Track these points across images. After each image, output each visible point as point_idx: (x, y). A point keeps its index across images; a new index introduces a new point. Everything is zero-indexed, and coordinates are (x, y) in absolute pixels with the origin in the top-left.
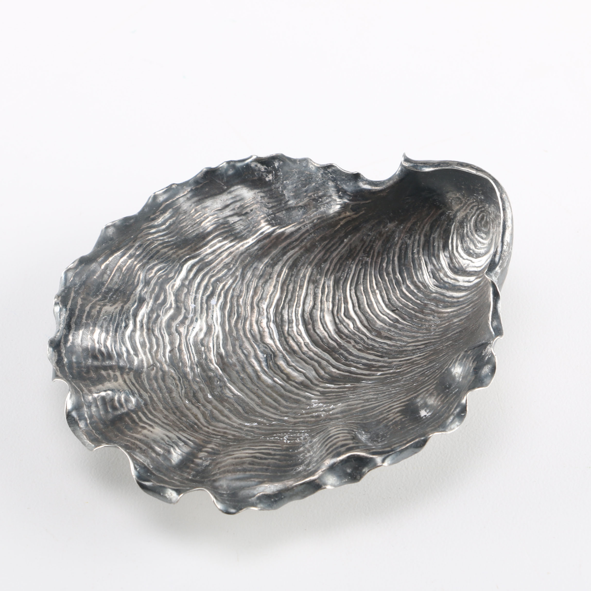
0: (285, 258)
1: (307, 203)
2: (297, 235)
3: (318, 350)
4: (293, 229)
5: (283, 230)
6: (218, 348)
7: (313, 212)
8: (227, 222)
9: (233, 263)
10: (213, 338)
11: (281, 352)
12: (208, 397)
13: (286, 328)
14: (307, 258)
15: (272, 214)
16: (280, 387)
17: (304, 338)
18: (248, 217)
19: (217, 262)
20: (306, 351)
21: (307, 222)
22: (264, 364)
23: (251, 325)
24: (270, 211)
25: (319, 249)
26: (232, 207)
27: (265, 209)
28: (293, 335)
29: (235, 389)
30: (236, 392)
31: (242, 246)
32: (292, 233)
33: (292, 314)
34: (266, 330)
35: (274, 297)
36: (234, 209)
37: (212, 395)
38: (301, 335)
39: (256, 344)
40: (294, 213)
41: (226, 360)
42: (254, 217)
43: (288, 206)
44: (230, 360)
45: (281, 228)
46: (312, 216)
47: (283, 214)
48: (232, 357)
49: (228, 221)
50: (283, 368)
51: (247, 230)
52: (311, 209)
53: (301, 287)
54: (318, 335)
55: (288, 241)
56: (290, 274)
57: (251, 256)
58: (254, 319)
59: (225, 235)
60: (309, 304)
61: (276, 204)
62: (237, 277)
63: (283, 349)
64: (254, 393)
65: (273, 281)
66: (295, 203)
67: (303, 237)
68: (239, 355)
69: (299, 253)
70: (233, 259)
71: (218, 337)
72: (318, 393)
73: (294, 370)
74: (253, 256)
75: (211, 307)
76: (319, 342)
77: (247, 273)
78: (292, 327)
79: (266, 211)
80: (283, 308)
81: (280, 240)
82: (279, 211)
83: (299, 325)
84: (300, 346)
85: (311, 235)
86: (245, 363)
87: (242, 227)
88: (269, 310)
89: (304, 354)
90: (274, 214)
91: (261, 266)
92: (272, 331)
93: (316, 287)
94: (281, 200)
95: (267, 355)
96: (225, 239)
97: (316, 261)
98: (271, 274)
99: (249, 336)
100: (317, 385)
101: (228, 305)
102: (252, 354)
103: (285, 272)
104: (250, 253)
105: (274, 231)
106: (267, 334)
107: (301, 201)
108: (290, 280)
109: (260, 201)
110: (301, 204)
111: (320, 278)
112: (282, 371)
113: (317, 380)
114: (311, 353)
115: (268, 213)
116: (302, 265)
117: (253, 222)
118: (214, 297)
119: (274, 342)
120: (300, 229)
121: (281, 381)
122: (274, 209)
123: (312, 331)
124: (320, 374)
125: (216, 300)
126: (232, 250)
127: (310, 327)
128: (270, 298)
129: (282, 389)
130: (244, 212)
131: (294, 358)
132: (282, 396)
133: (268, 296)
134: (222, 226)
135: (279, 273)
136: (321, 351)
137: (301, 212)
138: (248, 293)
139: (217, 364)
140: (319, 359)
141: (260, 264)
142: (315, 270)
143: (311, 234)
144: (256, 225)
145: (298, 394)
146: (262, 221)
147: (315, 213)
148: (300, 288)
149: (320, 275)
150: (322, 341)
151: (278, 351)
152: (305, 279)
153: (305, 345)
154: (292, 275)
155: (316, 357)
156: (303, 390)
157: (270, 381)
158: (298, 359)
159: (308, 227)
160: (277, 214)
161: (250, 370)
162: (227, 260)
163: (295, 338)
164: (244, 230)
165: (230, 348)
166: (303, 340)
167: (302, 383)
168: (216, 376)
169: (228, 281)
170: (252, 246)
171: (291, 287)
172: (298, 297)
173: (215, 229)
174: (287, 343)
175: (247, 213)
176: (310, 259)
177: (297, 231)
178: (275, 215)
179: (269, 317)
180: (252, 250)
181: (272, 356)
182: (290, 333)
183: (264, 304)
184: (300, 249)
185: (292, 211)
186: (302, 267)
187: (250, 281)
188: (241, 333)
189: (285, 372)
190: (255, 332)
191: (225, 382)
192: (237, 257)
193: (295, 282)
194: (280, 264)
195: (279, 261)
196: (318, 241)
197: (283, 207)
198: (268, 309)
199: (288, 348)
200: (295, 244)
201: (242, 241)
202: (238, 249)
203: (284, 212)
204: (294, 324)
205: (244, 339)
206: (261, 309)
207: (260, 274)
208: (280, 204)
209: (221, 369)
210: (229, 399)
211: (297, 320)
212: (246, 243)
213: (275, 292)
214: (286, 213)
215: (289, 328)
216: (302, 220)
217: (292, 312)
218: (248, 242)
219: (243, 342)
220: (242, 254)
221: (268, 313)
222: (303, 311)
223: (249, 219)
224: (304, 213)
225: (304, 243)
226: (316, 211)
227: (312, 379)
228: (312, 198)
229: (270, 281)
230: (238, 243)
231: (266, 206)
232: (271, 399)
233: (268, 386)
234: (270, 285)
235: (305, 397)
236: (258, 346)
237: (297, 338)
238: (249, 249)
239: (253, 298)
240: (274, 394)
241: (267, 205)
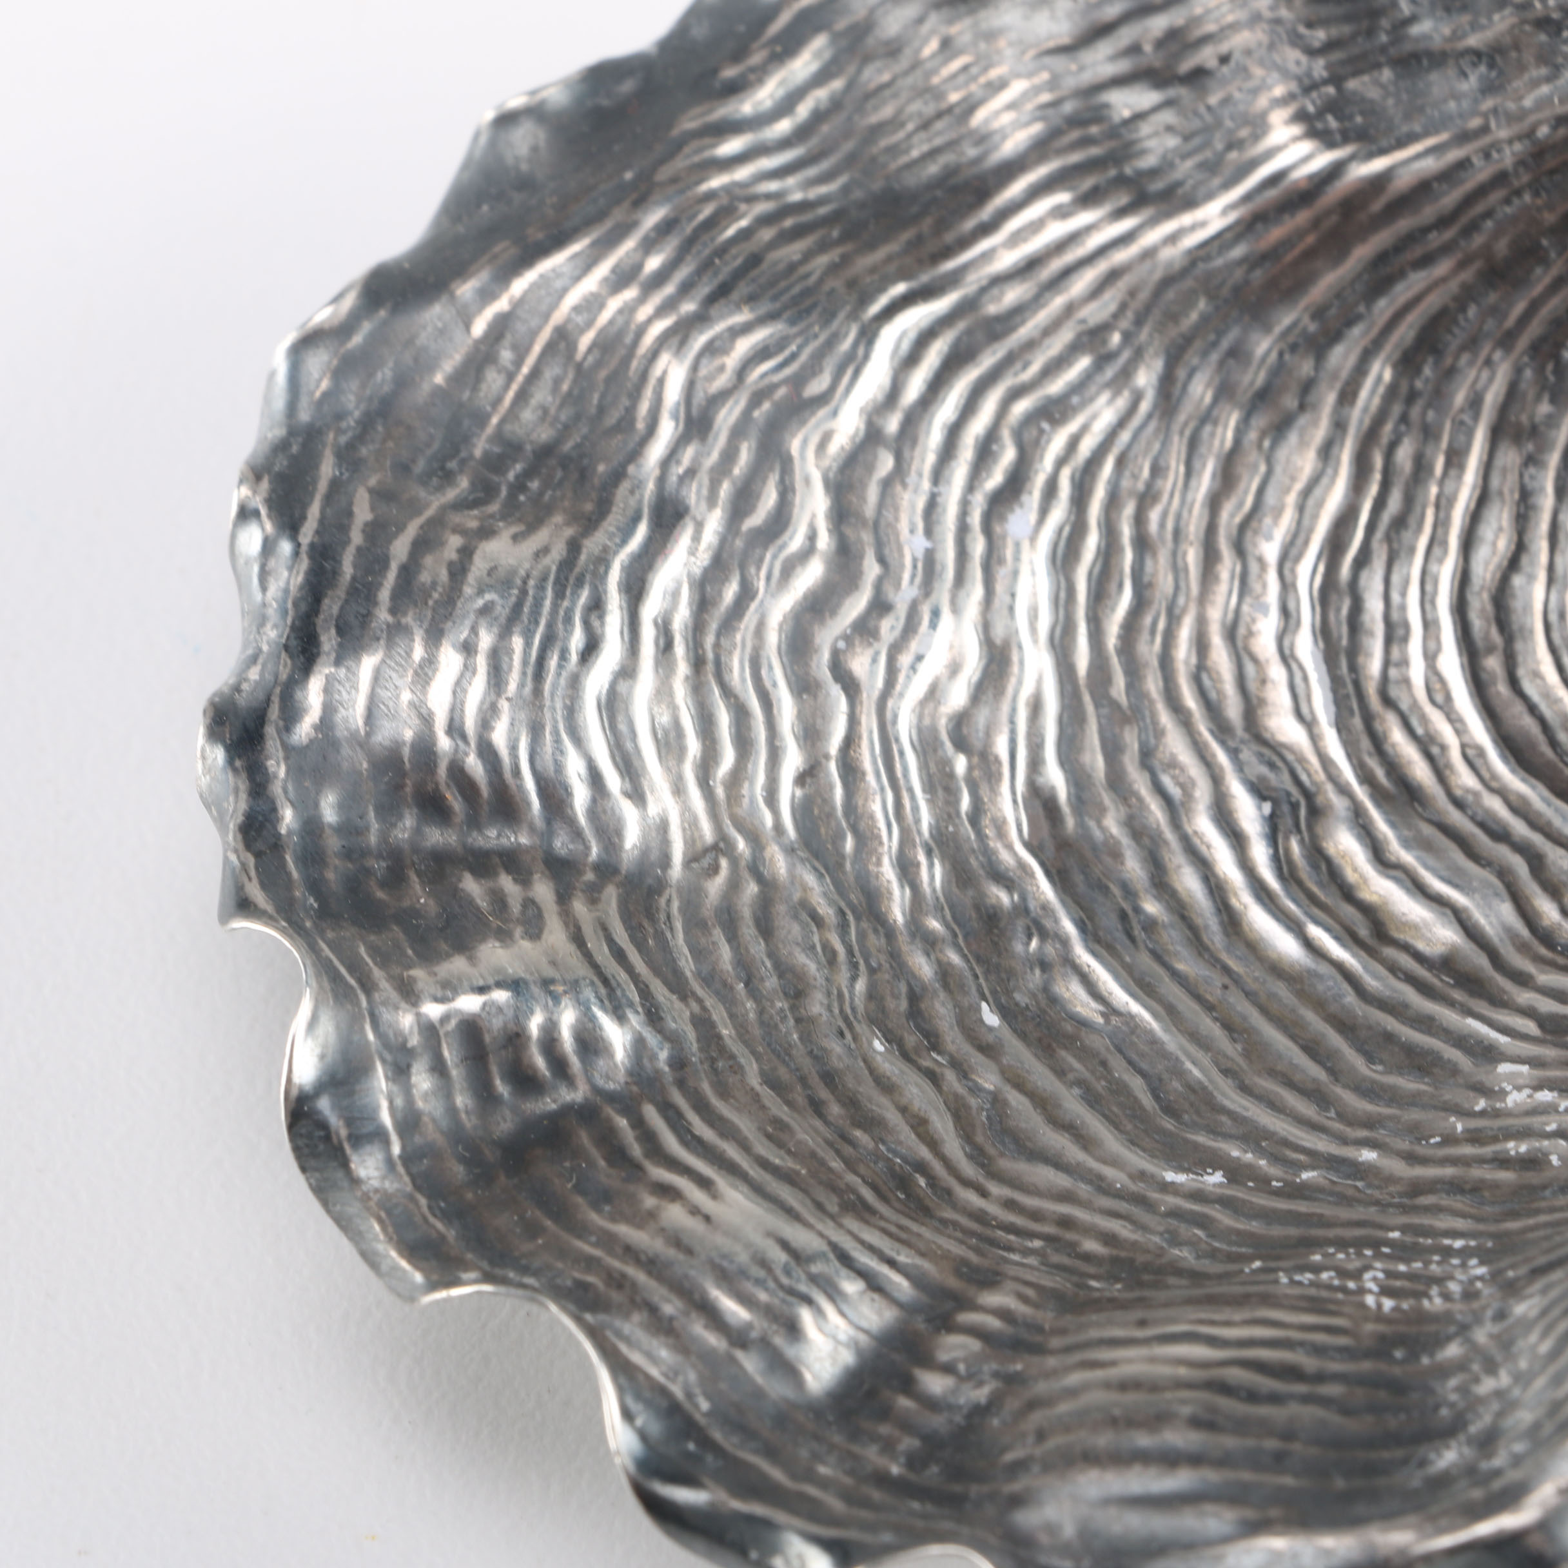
0: (1384, 308)
1: (1507, 40)
2: (1450, 199)
3: (1533, 788)
4: (1430, 165)
5: (1378, 165)
6: (1035, 763)
7: (1535, 83)
8: (1098, 114)
9: (1125, 323)
10: (1014, 710)
11: (1344, 790)
12: (982, 1021)
13: (1374, 666)
14: (1497, 312)
15: (1325, 82)
16: (1339, 978)
17: (1461, 721)
18: (1203, 92)
19: (1042, 317)
20: (1468, 791)
21: (1503, 134)
22: (1260, 853)
23: (1201, 645)
24: (1319, 68)
25: (1554, 271)
26: (1126, 36)
27: (1293, 57)
28: (1404, 706)
29: (1117, 977)
30: (1120, 996)
31: (1172, 239)
32: (1424, 189)
33: (1404, 594)
34: (1277, 672)
35: (1320, 504)
36: (1134, 49)
37: (1004, 1012)
38: (1446, 707)
39: (1223, 743)
40: (1438, 83)
41: (1070, 822)
42: (1237, 95)
43: (1407, 47)
44: (1092, 824)
45: (1370, 156)
46: (1528, 102)
47: (1383, 86)
48: (1103, 810)
49: (1107, 106)
50: (1351, 877)
51: (1198, 158)
52: (1522, 68)
53: (1456, 459)
54: (1532, 709)
55: (1404, 224)
56: (1404, 388)
57: (1211, 296)
58: (1215, 614)
59: (1088, 183)
60: (1494, 544)
61: (1346, 29)
62: (1137, 398)
63: (1358, 776)
64: (1209, 1007)
65: (1315, 423)
66: (1447, 31)
67: (1479, 208)
68: (1140, 800)
69: (1454, 286)
70: (1123, 307)
71: (1036, 707)
72: (1531, 1027)
73: (1408, 891)
74: (1225, 292)
75: (1009, 553)
76: (1533, 746)
77: (1190, 376)
78: (1404, 662)
79: (1298, 63)
80: (1363, 560)
81: (1362, 217)
82: (1362, 64)
83: (1439, 649)
84: (1441, 763)
85: (1516, 201)
86: (1166, 842)
87: (1172, 142)
88: (1293, 571)
89: (1459, 804)
90: (1336, 79)
91: (1263, 346)
92: (1305, 679)
93: (1532, 461)
94: (1375, 14)
95: (1276, 803)
96: (1087, 200)
97: (1535, 329)
98: (1307, 387)
99: (1190, 701)
100: (1522, 980)
101: (1092, 542)
102: (1202, 793)
103: (1379, 379)
104: (1209, 276)
105: (1335, 171)
106: (1279, 696)
107: (1475, 27)
108: (1404, 419)
109: (1267, 14)
110: (1473, 41)
111: (1550, 417)
112: (1348, 893)
113: (1523, 948)
114: (1495, 805)
115: (1309, 74)
116: (1463, 348)
117: (1232, 118)
118: (1025, 498)
119: (1315, 739)
120: (1463, 165)
121: (1344, 945)
122: (1337, 56)
123: (1502, 688)
124: (1538, 915)
125: (1033, 517)
126: (1121, 256)
127: (1493, 664)
128: (1301, 508)
129: (1346, 987)
130: (1186, 66)
131: (1409, 827)
132: (1345, 1026)
133: (1291, 499)
134: (1075, 135)
135: (1348, 383)
136: (1546, 793)
137: (1471, 83)
138: (1193, 483)
139: (1028, 846)
140: (1537, 839)
141: (1254, 336)
142: (1528, 373)
143: (1518, 193)
144: (1244, 133)
145: (1426, 1024)
146: (1278, 117)
147: (1545, 89)
148: (1448, 464)
149: (1553, 401)
150: (1553, 743)
151: (1329, 789)
152: (1476, 417)
153: (1465, 757)
154: (1412, 397)
155: (1519, 828)
156: (1451, 1003)
157: (1285, 945)
158: (1428, 830)
159: (1507, 158)
160: (1352, 84)
161: (1189, 882)
162: (1095, 313)
163: (1415, 722)
164: (1185, 156)
165: (1096, 762)
166: (1458, 732)
167: (1447, 964)
168: (1022, 909)
169: (1094, 417)
170: (1221, 241)
171: (1404, 454)
172: (1437, 506)
173: (1039, 150)
174: (1378, 743)
175: (1198, 76)
176: (1505, 316)
177: (1449, 175)
178: (1339, 88)
179: (1291, 605)
180: (1219, 262)
181: (1303, 812)
182: (1394, 692)
183: (1269, 538)
184: (1462, 265)
185: (1429, 70)
186: (1464, 358)
187: (1207, 418)
188: (1153, 685)
189: (1365, 895)
190: (1217, 680)
191: (1065, 942)
192: (1144, 295)
193: (1429, 433)
194: (1357, 335)
195: (1350, 323)
196: (1553, 231)
197: (1383, 49)
198: (1288, 566)
199: (1380, 773)
200: (1435, 239)
201: (1168, 215)
202: (1149, 254)
203: (1387, 74)
204: (1415, 647)
205: (1165, 718)
206: (1254, 567)
207: (1252, 383)
208: (1370, 33)
209: (1048, 873)
210: (1083, 1033)
211: (1430, 625)
212: (1194, 227)
213: (1325, 481)
214: (1399, 77)
215: (1387, 663)
216: (1475, 123)
217: (1406, 582)
218: (1203, 224)
219: (1160, 733)
220: (1167, 281)
221: (1287, 586)
222: (1464, 579)
223: (1213, 100)
224: (1489, 88)
225: (1478, 240)
226: (1548, 79)
227: (1496, 940)
228: (1530, 15)
229: (1302, 420)
230: (1153, 222)
231: (1296, 40)
232: (1293, 1038)
233: (1277, 969)
234: (1303, 444)
235: (1462, 1041)
236: (1234, 753)
237: (1424, 719)
238: (1208, 258)
239: (1214, 503)
240: (1310, 1017)
241: (1300, 37)
